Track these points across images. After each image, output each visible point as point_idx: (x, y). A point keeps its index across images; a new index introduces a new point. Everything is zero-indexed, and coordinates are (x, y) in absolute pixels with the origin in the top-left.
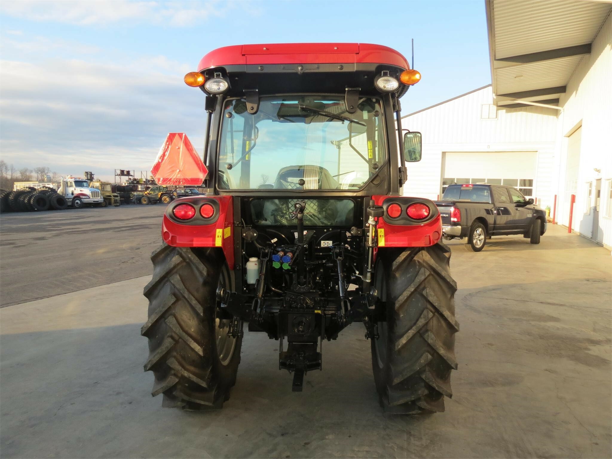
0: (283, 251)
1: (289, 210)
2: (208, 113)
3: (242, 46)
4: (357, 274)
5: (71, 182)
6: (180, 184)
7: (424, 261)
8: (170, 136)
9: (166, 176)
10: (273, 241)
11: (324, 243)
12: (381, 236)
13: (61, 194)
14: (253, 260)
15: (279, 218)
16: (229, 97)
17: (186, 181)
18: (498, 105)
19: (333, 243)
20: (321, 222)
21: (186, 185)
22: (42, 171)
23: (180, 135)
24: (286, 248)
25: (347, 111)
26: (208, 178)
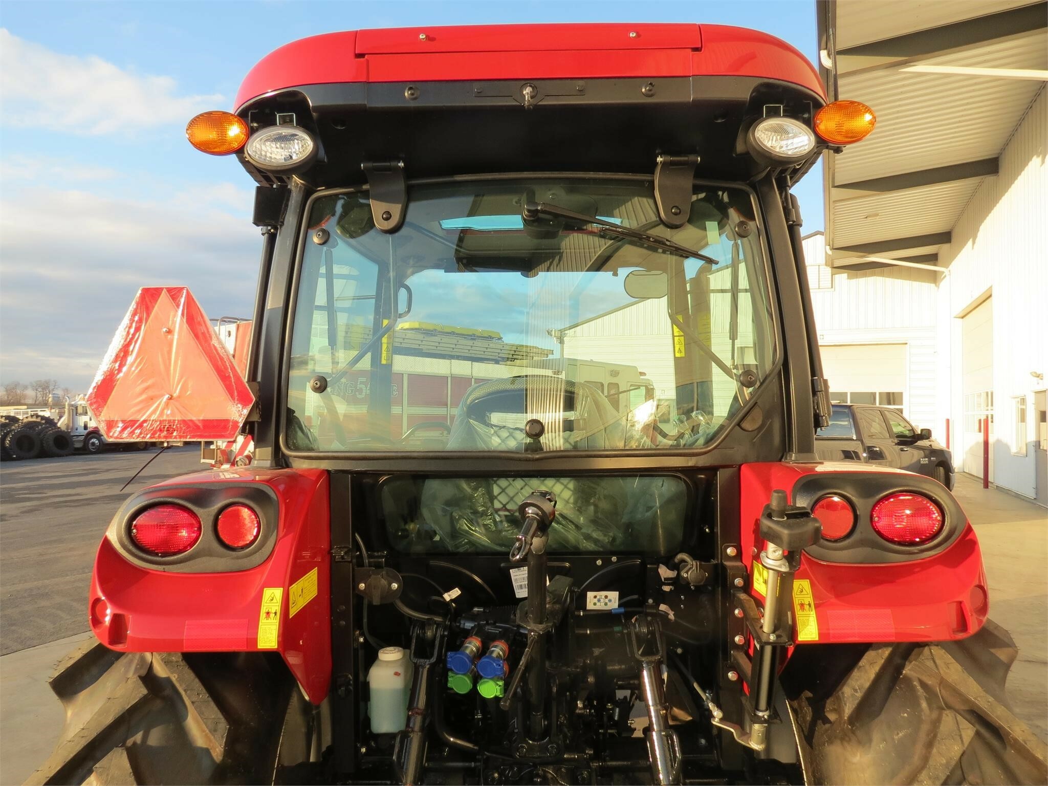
0: (479, 632)
1: (492, 503)
2: (266, 235)
3: (355, 34)
4: (717, 720)
5: (83, 407)
6: (171, 437)
7: (943, 682)
8: (143, 296)
9: (129, 415)
10: (447, 597)
11: (595, 597)
12: (802, 605)
13: (64, 428)
14: (390, 656)
15: (464, 525)
16: (324, 188)
17: (189, 427)
18: (835, 266)
19: (620, 598)
20: (583, 534)
21: (188, 440)
22: (45, 387)
23: (174, 293)
24: (487, 624)
25: (662, 222)
26: (256, 418)
